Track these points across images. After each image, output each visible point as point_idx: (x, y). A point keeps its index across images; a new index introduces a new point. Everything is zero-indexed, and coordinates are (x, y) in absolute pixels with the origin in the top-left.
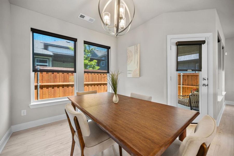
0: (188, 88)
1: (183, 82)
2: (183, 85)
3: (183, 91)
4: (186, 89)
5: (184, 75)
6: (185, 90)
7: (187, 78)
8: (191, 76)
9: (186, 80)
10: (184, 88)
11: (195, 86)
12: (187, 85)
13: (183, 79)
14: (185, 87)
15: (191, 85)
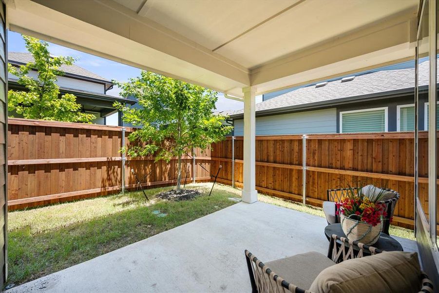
0: (320, 173)
1: (308, 158)
2: (308, 165)
3: (309, 182)
4: (316, 177)
5: (311, 140)
6: (314, 179)
7: (317, 146)
8: (327, 143)
9: (314, 154)
10: (311, 174)
11: (337, 169)
12: (318, 167)
13: (308, 149)
14: (313, 172)
15: (327, 166)
